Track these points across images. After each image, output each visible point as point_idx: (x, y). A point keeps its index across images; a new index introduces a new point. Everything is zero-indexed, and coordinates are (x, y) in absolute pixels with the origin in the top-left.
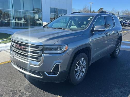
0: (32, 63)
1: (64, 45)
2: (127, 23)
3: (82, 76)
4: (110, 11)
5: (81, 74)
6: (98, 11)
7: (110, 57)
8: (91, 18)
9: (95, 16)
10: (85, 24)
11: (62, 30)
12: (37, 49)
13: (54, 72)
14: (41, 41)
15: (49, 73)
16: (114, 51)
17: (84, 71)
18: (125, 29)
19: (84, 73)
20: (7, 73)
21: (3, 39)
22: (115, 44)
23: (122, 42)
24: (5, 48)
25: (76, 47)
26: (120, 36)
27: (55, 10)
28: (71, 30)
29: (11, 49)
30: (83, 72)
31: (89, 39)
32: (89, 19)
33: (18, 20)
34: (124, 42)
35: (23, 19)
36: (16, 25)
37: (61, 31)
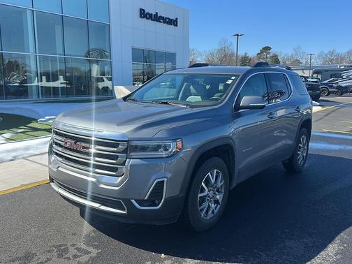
0: (103, 181)
1: (175, 140)
2: (332, 87)
3: (216, 211)
4: (290, 54)
5: (213, 206)
6: (258, 54)
7: (285, 170)
8: (233, 78)
9: (242, 74)
10: (221, 91)
11: (167, 105)
12: (116, 149)
13: (153, 200)
14: (124, 132)
15: (141, 202)
16: (293, 156)
17: (220, 201)
18: (328, 101)
19: (219, 206)
20: (38, 209)
21: (14, 129)
22: (294, 139)
23: (312, 133)
24: (23, 152)
25: (199, 143)
26: (305, 119)
27: (146, 54)
28: (187, 105)
29: (51, 152)
30: (216, 202)
31: (228, 125)
32: (229, 82)
33: (48, 80)
34: (316, 134)
35: (61, 77)
36: (42, 94)
37: (165, 108)
